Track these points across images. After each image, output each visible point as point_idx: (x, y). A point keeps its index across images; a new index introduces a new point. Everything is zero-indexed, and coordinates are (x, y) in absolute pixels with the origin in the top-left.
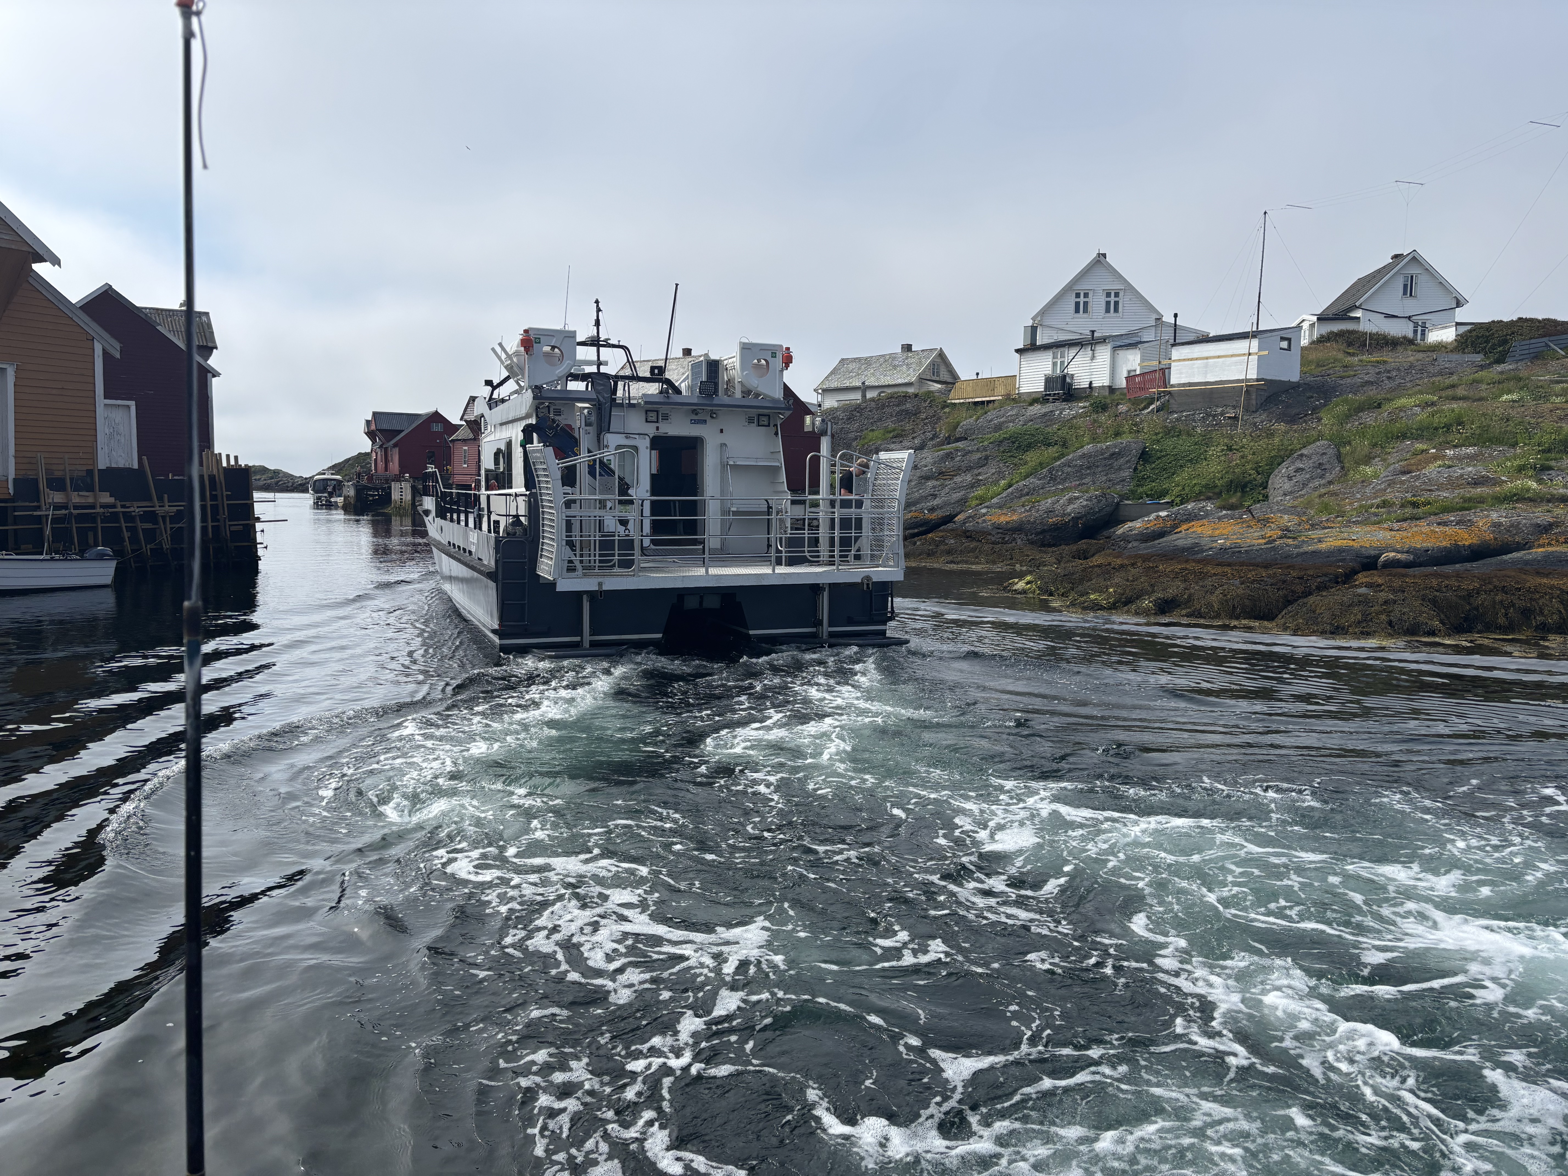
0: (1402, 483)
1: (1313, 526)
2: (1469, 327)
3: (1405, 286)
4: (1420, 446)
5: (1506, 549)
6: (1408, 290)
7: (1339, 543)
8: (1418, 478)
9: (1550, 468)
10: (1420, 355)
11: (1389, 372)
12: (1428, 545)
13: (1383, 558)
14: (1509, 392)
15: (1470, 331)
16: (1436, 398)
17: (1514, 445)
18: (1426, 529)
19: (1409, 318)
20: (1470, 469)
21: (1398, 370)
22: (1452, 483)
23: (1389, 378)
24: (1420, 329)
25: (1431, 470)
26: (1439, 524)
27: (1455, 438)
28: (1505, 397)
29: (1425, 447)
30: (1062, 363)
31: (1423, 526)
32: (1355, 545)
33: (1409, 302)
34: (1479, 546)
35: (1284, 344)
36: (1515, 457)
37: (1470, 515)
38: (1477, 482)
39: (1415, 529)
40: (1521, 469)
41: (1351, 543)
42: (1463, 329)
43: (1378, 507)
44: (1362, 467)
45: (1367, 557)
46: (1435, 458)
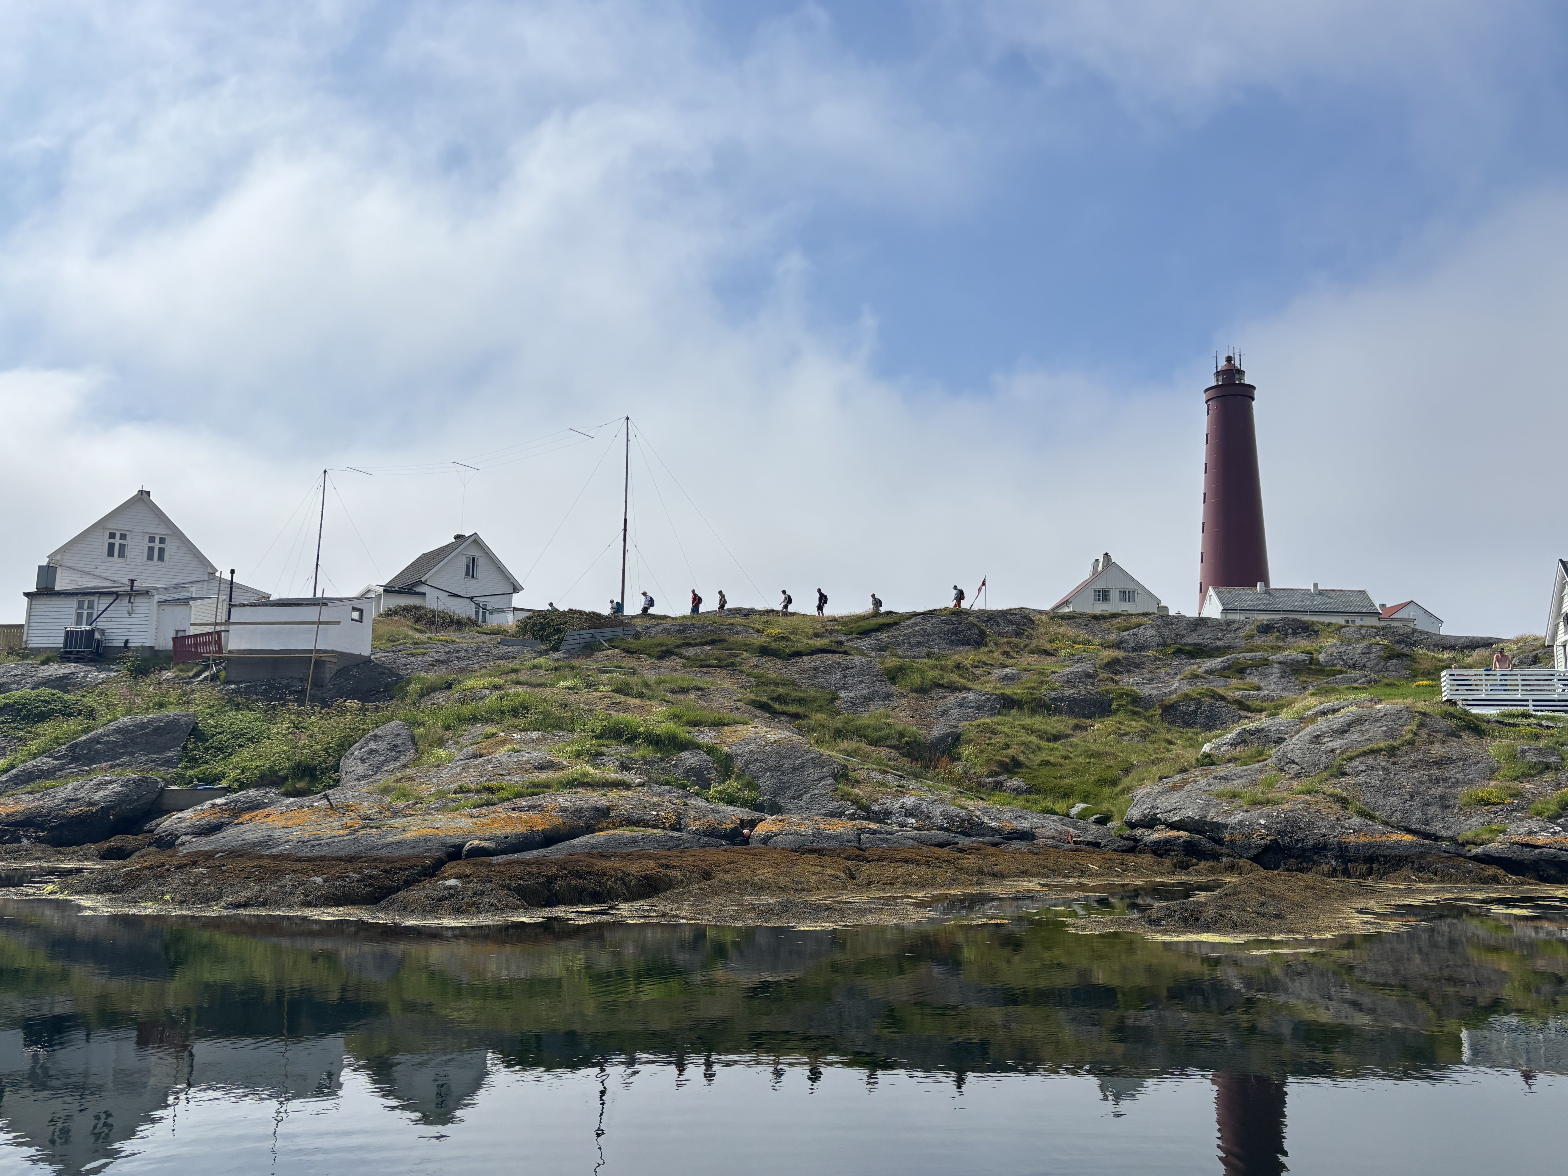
0: (476, 766)
1: (395, 814)
2: (528, 614)
3: (468, 567)
4: (490, 729)
5: (573, 833)
6: (471, 571)
7: (423, 832)
8: (490, 761)
9: (602, 754)
10: (485, 638)
11: (458, 652)
12: (507, 831)
13: (467, 847)
14: (565, 678)
15: (529, 618)
16: (502, 682)
17: (572, 731)
18: (503, 815)
19: (471, 598)
20: (536, 754)
21: (467, 650)
22: (522, 768)
23: (458, 658)
24: (481, 610)
25: (501, 753)
26: (514, 809)
27: (521, 722)
28: (561, 684)
29: (495, 731)
30: (90, 615)
31: (501, 811)
32: (441, 834)
33: (470, 582)
34: (551, 831)
35: (356, 615)
36: (573, 743)
37: (539, 800)
38: (543, 767)
39: (493, 815)
40: (578, 755)
41: (437, 832)
42: (522, 615)
43: (455, 792)
44: (435, 750)
45: (452, 846)
46: (504, 742)
